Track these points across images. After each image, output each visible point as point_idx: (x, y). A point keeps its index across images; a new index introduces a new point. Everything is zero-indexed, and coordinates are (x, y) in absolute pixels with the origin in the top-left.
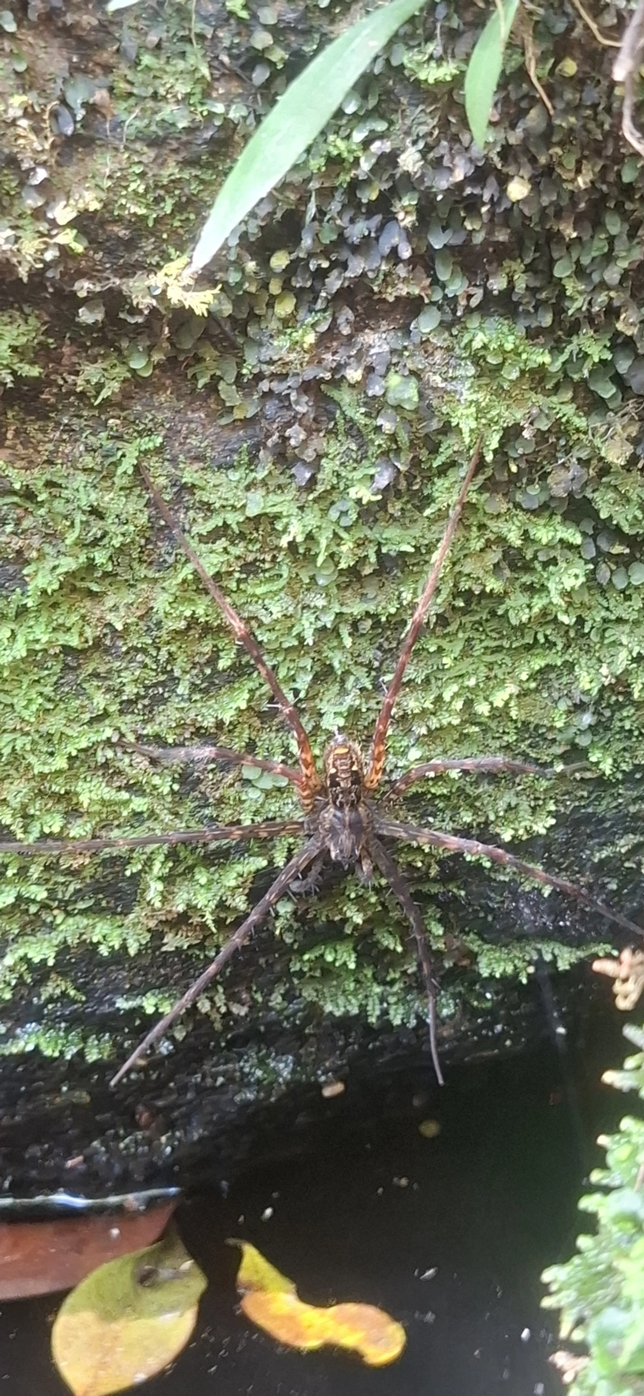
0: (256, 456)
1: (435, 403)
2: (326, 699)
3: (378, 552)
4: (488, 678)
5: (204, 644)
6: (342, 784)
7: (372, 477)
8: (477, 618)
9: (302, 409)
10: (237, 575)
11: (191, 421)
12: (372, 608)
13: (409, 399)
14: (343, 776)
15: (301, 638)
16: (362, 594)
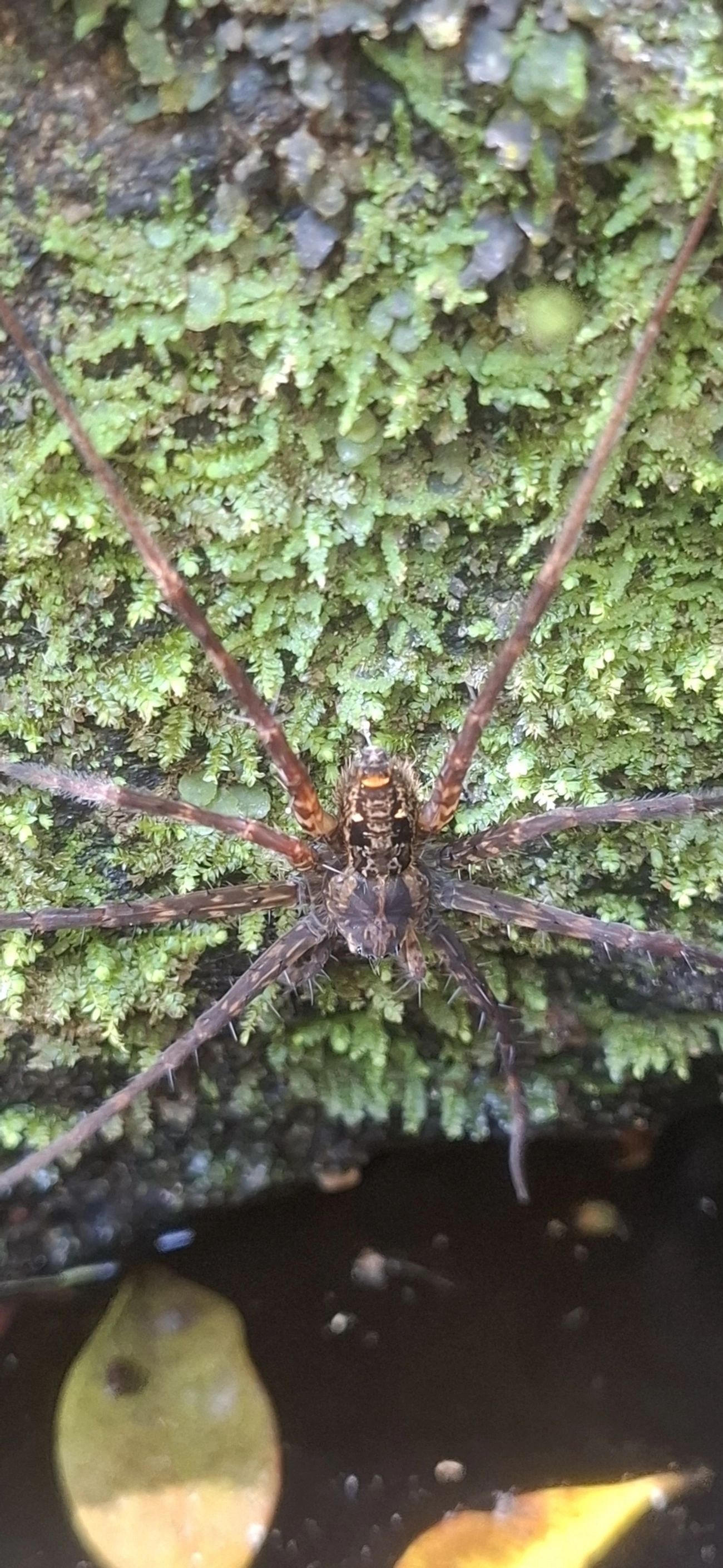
0: (209, 195)
1: (620, 95)
2: (349, 662)
3: (471, 401)
4: (677, 627)
5: (98, 568)
6: (374, 843)
7: (468, 250)
8: (666, 522)
9: (316, 100)
10: (166, 444)
11: (60, 109)
12: (450, 505)
13: (564, 93)
14: (377, 829)
15: (301, 567)
16: (432, 474)
